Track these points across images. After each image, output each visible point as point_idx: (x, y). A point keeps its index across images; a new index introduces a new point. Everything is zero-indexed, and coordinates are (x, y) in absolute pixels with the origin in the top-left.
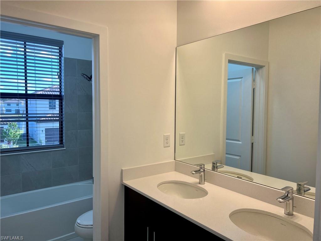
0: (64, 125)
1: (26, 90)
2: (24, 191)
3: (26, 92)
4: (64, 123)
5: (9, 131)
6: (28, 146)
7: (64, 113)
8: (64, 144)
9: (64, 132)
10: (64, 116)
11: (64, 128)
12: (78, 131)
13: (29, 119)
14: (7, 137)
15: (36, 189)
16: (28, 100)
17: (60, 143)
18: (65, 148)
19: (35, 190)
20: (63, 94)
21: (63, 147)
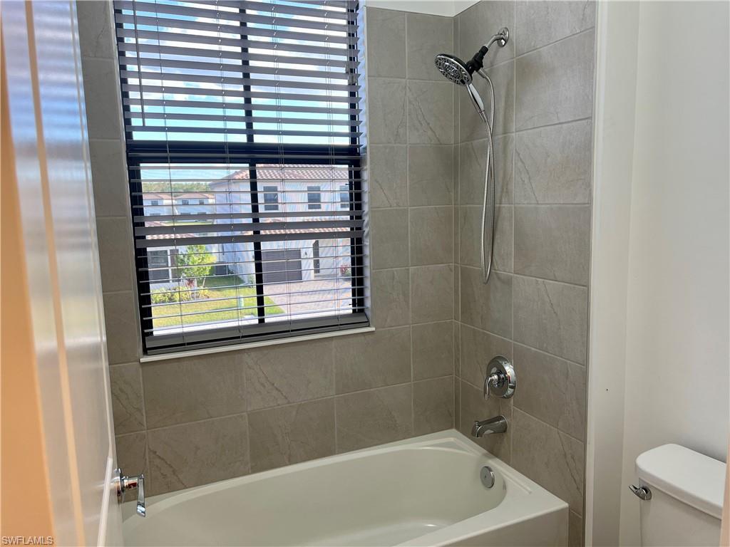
0: (367, 251)
1: (250, 132)
2: (255, 470)
3: (250, 138)
4: (367, 242)
5: (188, 259)
6: (262, 321)
7: (366, 208)
8: (368, 313)
9: (367, 272)
10: (366, 219)
11: (367, 262)
12: (412, 269)
13: (262, 232)
14: (186, 271)
15: (292, 461)
16: (258, 165)
17: (354, 311)
18: (373, 329)
19: (286, 465)
20: (363, 141)
21: (367, 324)
